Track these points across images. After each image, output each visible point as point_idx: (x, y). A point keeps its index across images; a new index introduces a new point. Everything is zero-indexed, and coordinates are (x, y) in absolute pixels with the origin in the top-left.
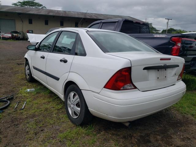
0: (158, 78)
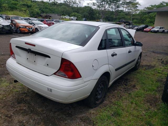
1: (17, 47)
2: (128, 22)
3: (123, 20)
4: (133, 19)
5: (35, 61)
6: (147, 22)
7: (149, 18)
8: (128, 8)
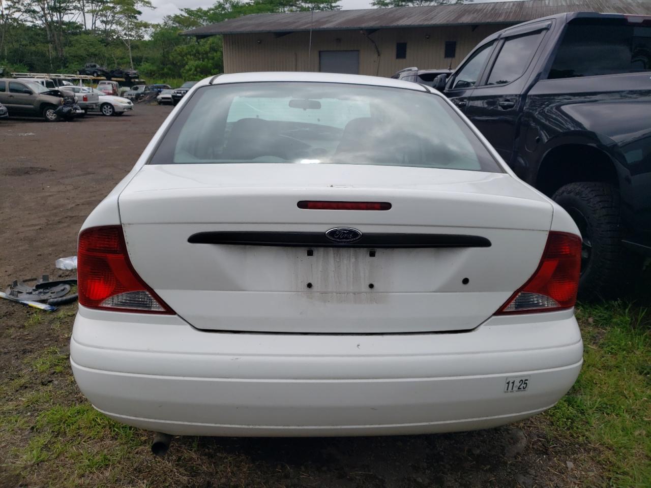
0: (310, 285)
1: (196, 239)
2: (120, 74)
3: (98, 66)
4: (137, 61)
5: (371, 286)
6: (190, 70)
7: (194, 55)
8: (102, 15)
